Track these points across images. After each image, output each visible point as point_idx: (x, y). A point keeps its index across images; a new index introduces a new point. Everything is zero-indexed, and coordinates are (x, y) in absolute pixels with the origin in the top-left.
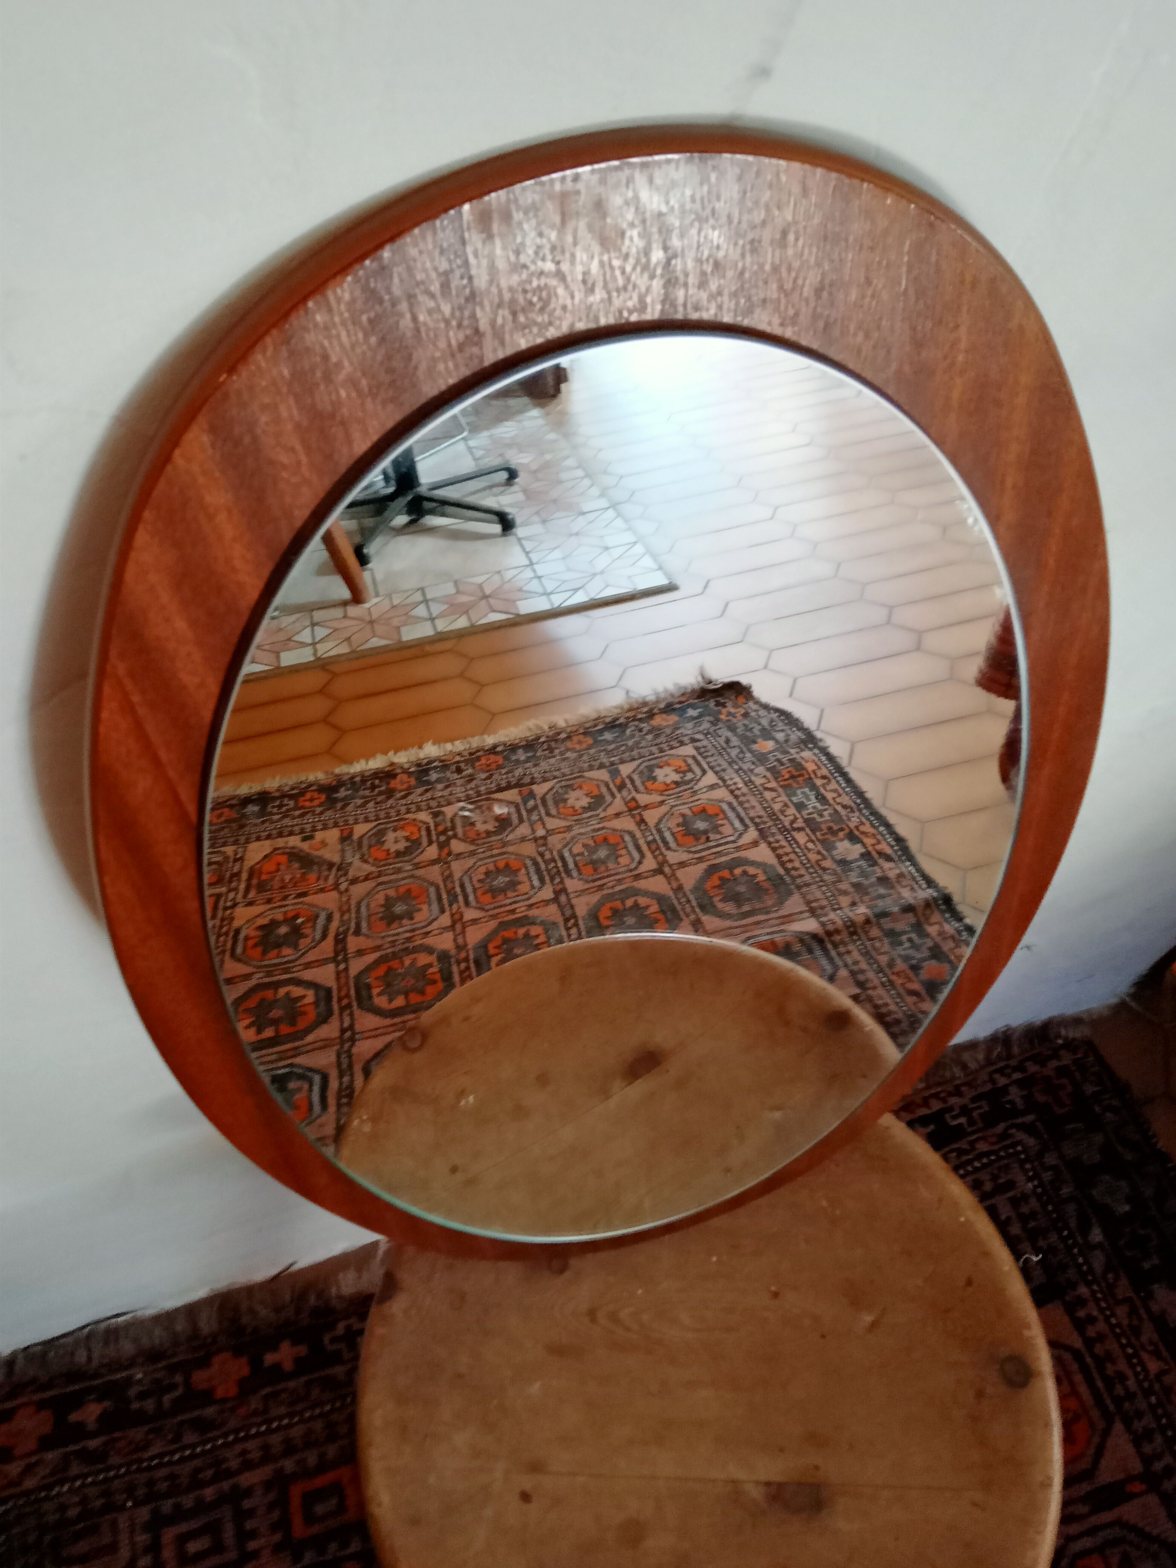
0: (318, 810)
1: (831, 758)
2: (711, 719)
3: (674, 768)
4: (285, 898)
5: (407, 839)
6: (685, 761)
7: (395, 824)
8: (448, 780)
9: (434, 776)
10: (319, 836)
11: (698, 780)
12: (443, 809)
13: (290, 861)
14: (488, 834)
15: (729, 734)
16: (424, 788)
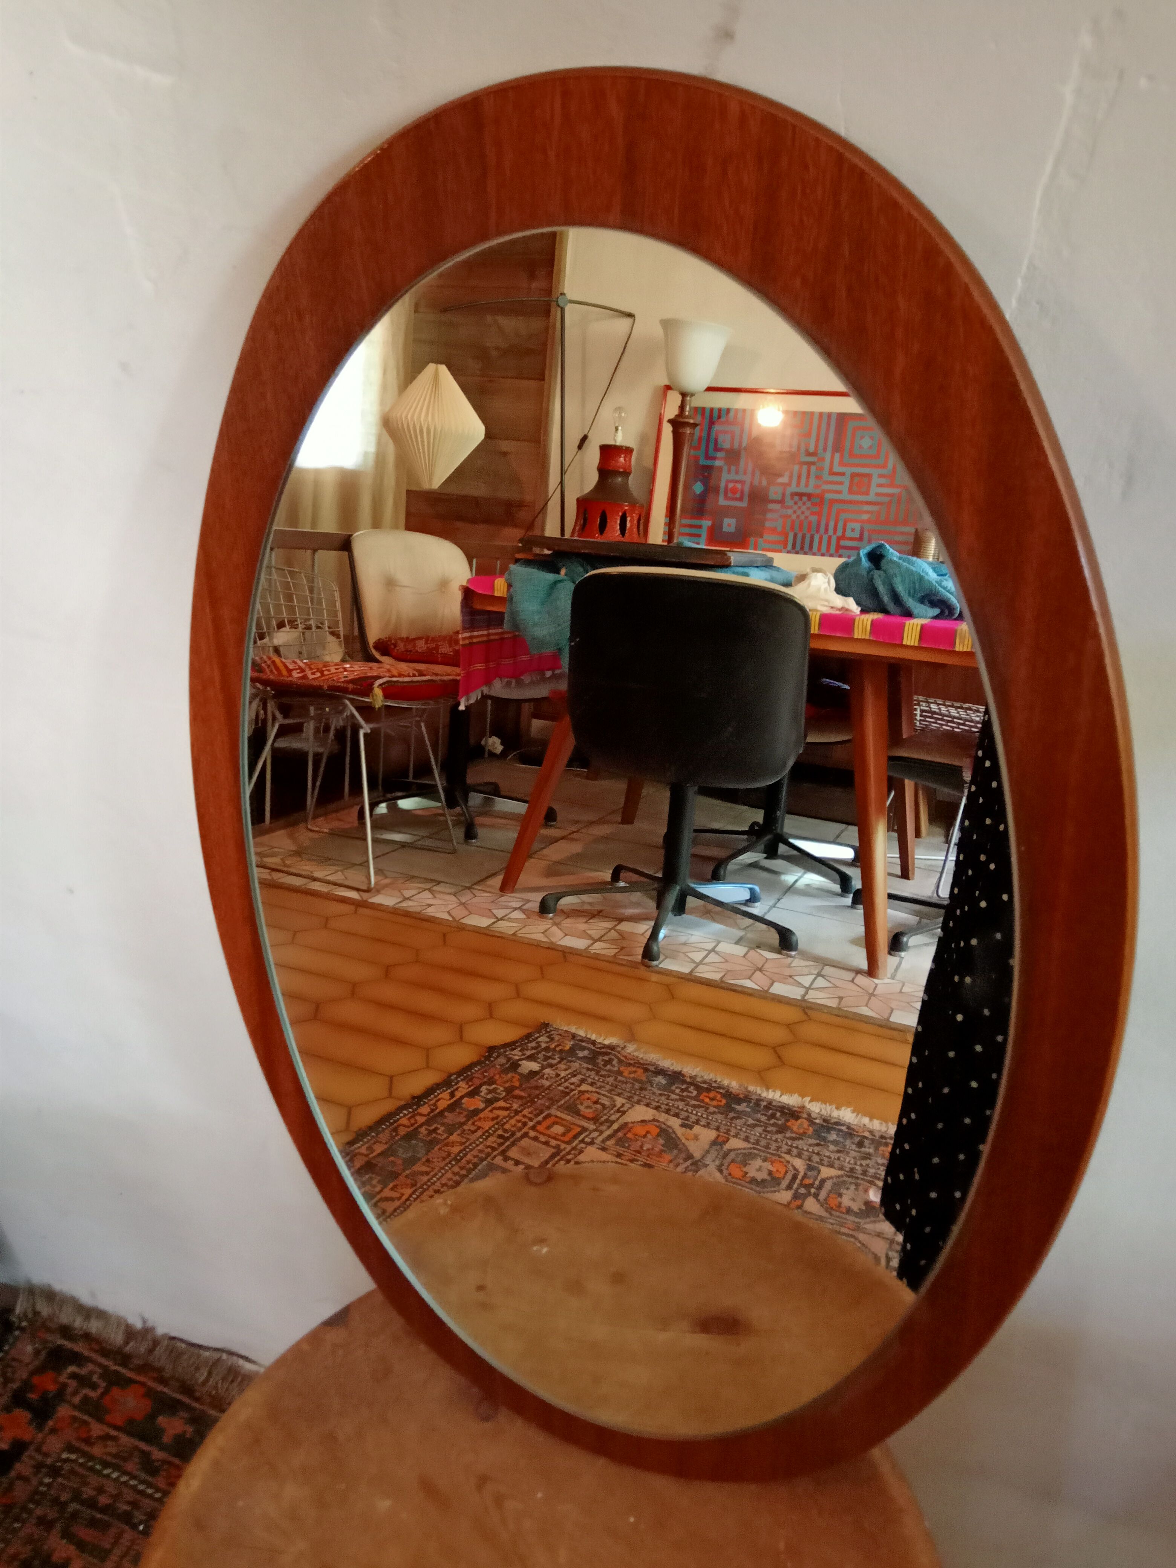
0: (712, 1109)
4: (632, 1161)
5: (770, 1173)
7: (768, 1155)
8: (845, 1146)
9: (833, 1136)
10: (697, 1129)
12: (821, 1167)
13: (659, 1135)
14: (849, 1211)
16: (818, 1141)
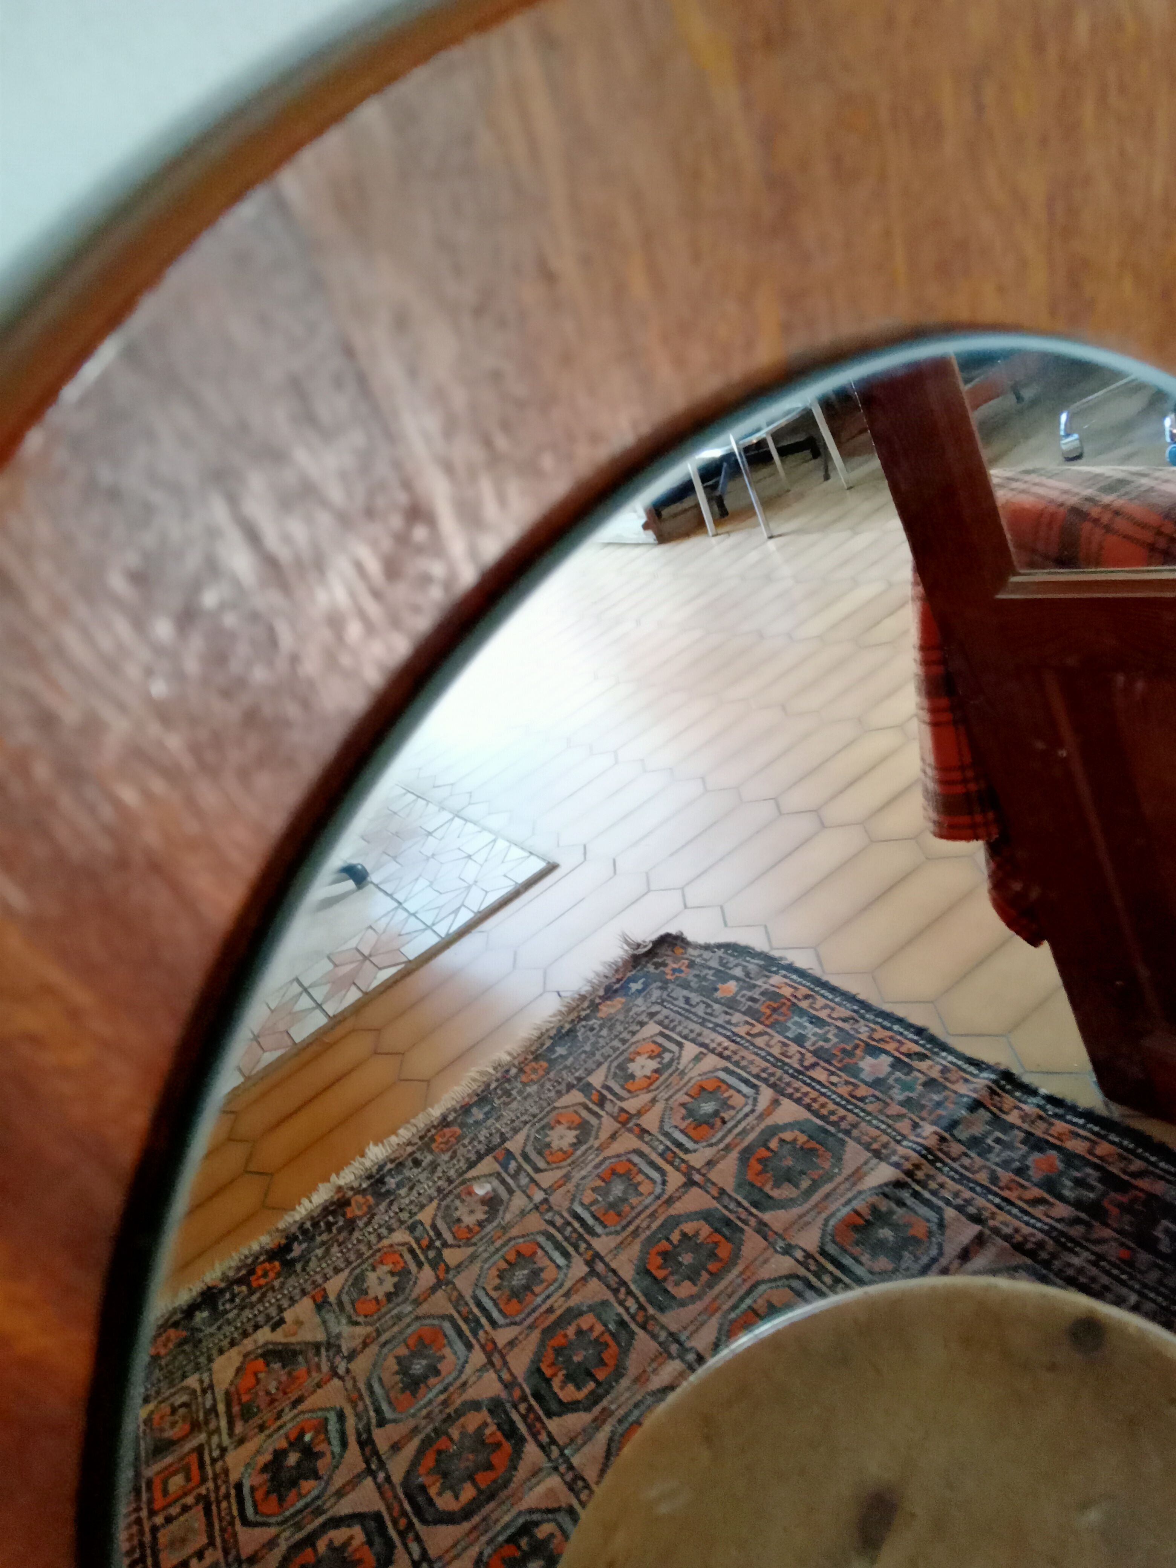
0: (276, 1284)
1: (801, 973)
2: (659, 984)
3: (646, 1055)
4: (279, 1416)
5: (392, 1273)
6: (655, 1042)
7: (371, 1261)
8: (409, 1179)
9: (391, 1182)
10: (288, 1315)
11: (679, 1058)
12: (417, 1217)
13: (267, 1364)
14: (481, 1224)
15: (686, 993)
16: (388, 1200)
